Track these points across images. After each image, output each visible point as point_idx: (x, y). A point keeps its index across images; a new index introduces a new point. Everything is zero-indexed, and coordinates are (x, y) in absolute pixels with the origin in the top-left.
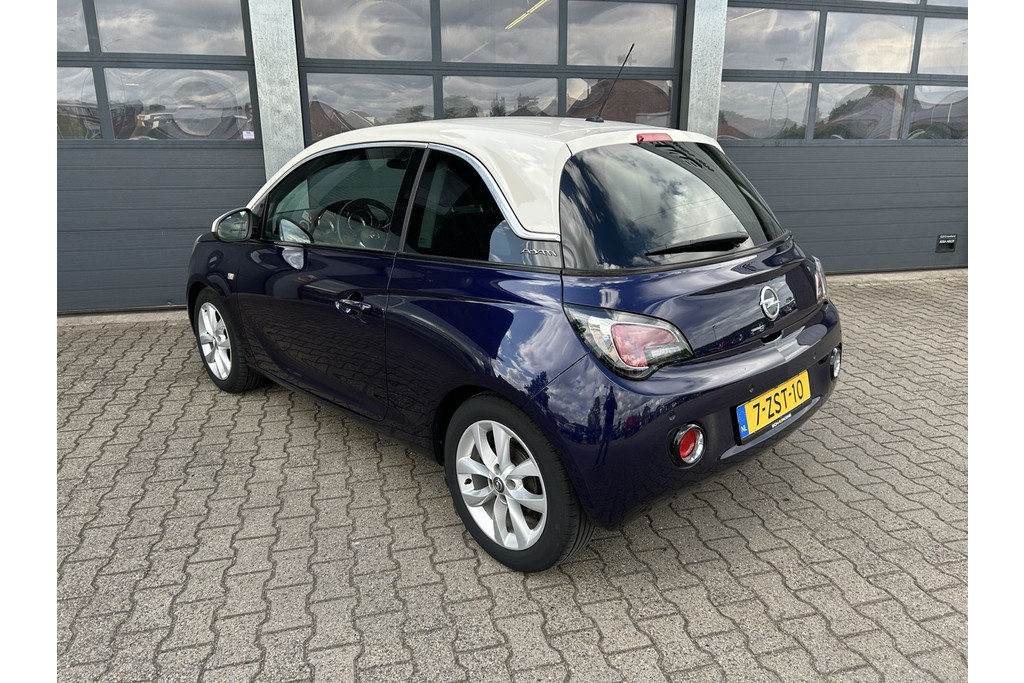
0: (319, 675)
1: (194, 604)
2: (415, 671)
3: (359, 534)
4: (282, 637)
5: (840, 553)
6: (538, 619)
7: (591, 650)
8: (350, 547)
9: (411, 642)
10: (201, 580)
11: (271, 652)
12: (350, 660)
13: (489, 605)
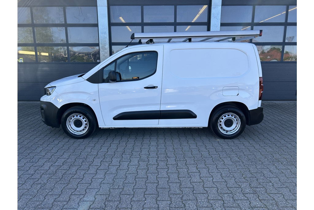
0: (58, 162)
1: (45, 150)
2: (74, 163)
3: (82, 143)
4: (56, 156)
5: (176, 156)
6: (102, 159)
7: (107, 164)
8: (79, 145)
9: (76, 159)
10: (49, 147)
11: (52, 157)
12: (64, 160)
13: (96, 156)
